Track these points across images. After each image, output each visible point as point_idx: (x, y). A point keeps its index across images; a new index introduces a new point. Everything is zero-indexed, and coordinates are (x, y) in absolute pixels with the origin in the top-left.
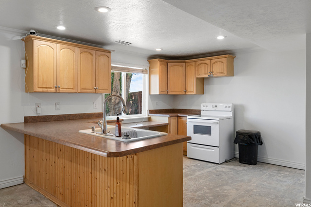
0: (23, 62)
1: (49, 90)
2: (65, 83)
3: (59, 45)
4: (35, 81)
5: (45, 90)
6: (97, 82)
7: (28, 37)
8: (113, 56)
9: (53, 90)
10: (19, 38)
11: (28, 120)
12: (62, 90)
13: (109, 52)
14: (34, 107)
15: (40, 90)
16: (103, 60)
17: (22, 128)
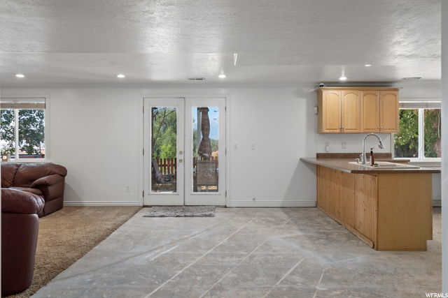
0: (316, 108)
1: (335, 131)
2: (349, 125)
3: (343, 92)
4: (324, 124)
5: (331, 131)
6: (381, 122)
7: (319, 89)
8: (401, 92)
9: (338, 131)
10: (313, 90)
11: (319, 156)
12: (345, 131)
13: (397, 90)
14: (324, 145)
15: (328, 131)
16: (388, 98)
17: (315, 161)
